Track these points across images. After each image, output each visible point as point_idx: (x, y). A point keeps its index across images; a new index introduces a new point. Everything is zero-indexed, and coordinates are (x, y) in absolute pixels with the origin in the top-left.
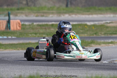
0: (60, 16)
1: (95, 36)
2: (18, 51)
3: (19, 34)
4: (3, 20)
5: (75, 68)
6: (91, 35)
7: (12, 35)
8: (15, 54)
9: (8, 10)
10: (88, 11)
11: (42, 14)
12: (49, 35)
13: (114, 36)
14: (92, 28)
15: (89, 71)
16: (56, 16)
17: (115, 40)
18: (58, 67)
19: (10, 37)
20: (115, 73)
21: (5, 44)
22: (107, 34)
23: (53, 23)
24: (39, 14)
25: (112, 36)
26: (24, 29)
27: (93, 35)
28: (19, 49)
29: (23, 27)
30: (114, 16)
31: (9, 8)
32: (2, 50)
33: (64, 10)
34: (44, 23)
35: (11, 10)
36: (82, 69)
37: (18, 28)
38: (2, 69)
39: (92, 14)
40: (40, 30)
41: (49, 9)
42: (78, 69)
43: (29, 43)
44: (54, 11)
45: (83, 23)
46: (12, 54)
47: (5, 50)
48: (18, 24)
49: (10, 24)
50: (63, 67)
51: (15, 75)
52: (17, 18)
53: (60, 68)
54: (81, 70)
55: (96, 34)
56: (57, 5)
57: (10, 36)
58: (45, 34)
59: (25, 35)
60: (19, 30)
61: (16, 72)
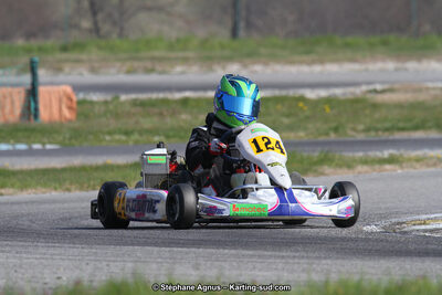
0: (211, 69)
1: (333, 136)
2: (67, 195)
3: (67, 136)
4: (12, 85)
5: (266, 253)
6: (320, 134)
7: (46, 140)
8: (58, 205)
9: (29, 51)
10: (308, 52)
11: (149, 65)
12: (174, 136)
13: (398, 136)
14: (324, 110)
15: (317, 262)
16: (195, 68)
17: (402, 151)
18: (209, 250)
19: (37, 146)
20: (408, 266)
21: (21, 172)
22: (377, 130)
23: (188, 94)
24: (136, 64)
25: (391, 138)
26: (87, 117)
27: (327, 134)
28: (69, 187)
29: (83, 108)
30: (400, 65)
31: (34, 43)
32: (11, 191)
34: (154, 96)
35: (40, 50)
36: (292, 254)
37: (67, 113)
38: (15, 257)
39: (322, 62)
40: (141, 120)
41: (171, 47)
42: (277, 253)
43: (106, 167)
44: (190, 54)
45: (291, 93)
46: (47, 206)
47: (22, 190)
48: (65, 100)
49: (36, 102)
50: (224, 249)
51: (59, 278)
52: (61, 77)
53: (214, 251)
54: (289, 257)
55: (336, 130)
56: (201, 33)
57: (39, 142)
58: (159, 135)
59: (91, 137)
60: (70, 121)
61: (62, 269)
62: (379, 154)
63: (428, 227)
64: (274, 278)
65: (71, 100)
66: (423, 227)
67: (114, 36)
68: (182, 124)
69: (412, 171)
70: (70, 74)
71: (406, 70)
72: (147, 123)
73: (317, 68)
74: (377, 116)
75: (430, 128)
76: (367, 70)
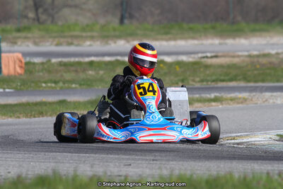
0: (107, 43)
1: (180, 85)
2: (18, 120)
3: (19, 84)
6: (173, 84)
7: (5, 87)
8: (11, 127)
10: (167, 33)
11: (70, 40)
12: (84, 85)
13: (220, 84)
14: (176, 69)
15: (167, 163)
16: (98, 43)
17: (223, 94)
18: (102, 156)
20: (222, 166)
22: (207, 81)
23: (93, 58)
24: (62, 40)
25: (216, 86)
26: (31, 73)
27: (177, 83)
28: (18, 115)
29: (28, 67)
30: (222, 41)
33: (114, 30)
34: (72, 60)
35: (3, 31)
36: (152, 158)
37: (19, 70)
39: (175, 39)
40: (64, 74)
41: (83, 30)
43: (41, 103)
44: (95, 34)
46: (5, 127)
48: (17, 62)
50: (111, 154)
51: (9, 172)
52: (16, 48)
53: (104, 156)
54: (150, 160)
55: (183, 81)
56: (102, 21)
57: (2, 88)
58: (76, 84)
59: (33, 85)
60: (21, 75)
61: (11, 167)
62: (208, 96)
63: (236, 141)
64: (140, 173)
65: (21, 62)
66: (233, 141)
67: (49, 22)
68: (88, 77)
69: (228, 106)
70: (20, 46)
71: (226, 44)
72: (68, 76)
73: (172, 43)
74: (208, 72)
75: (240, 80)
76: (202, 44)
